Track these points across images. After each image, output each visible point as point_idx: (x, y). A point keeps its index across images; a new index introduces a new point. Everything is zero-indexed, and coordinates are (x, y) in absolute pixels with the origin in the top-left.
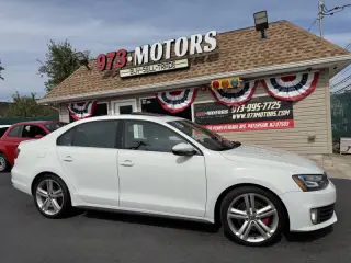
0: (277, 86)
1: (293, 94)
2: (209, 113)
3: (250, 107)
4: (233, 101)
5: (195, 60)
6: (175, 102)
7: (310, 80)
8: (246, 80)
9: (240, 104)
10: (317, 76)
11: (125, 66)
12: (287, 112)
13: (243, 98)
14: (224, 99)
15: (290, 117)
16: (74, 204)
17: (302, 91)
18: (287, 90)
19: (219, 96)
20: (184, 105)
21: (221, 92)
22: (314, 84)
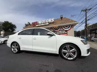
0: (64, 28)
1: (67, 29)
3: (60, 32)
4: (57, 30)
5: (50, 23)
7: (70, 27)
8: (59, 27)
9: (58, 31)
10: (71, 26)
11: (37, 24)
12: (66, 32)
13: (59, 30)
14: (55, 30)
15: (67, 33)
16: (21, 50)
17: (69, 29)
18: (66, 28)
19: (54, 29)
21: (55, 29)
22: (71, 27)
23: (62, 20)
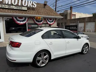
0: (48, 21)
1: (51, 23)
2: (32, 26)
6: (20, 21)
7: (54, 20)
13: (41, 23)
14: (37, 22)
20: (24, 22)
23: (44, 7)
